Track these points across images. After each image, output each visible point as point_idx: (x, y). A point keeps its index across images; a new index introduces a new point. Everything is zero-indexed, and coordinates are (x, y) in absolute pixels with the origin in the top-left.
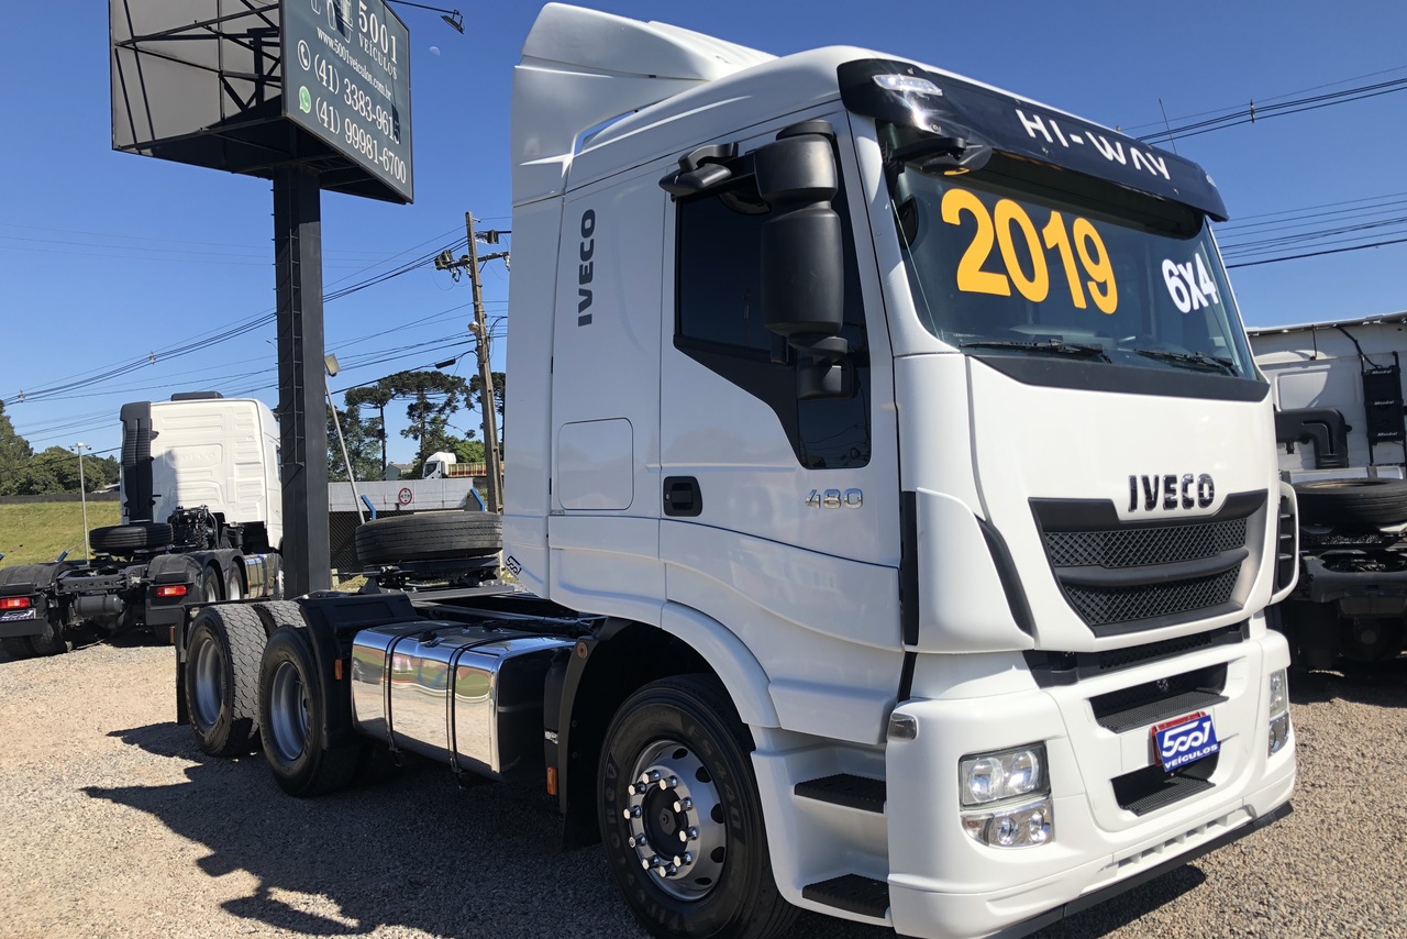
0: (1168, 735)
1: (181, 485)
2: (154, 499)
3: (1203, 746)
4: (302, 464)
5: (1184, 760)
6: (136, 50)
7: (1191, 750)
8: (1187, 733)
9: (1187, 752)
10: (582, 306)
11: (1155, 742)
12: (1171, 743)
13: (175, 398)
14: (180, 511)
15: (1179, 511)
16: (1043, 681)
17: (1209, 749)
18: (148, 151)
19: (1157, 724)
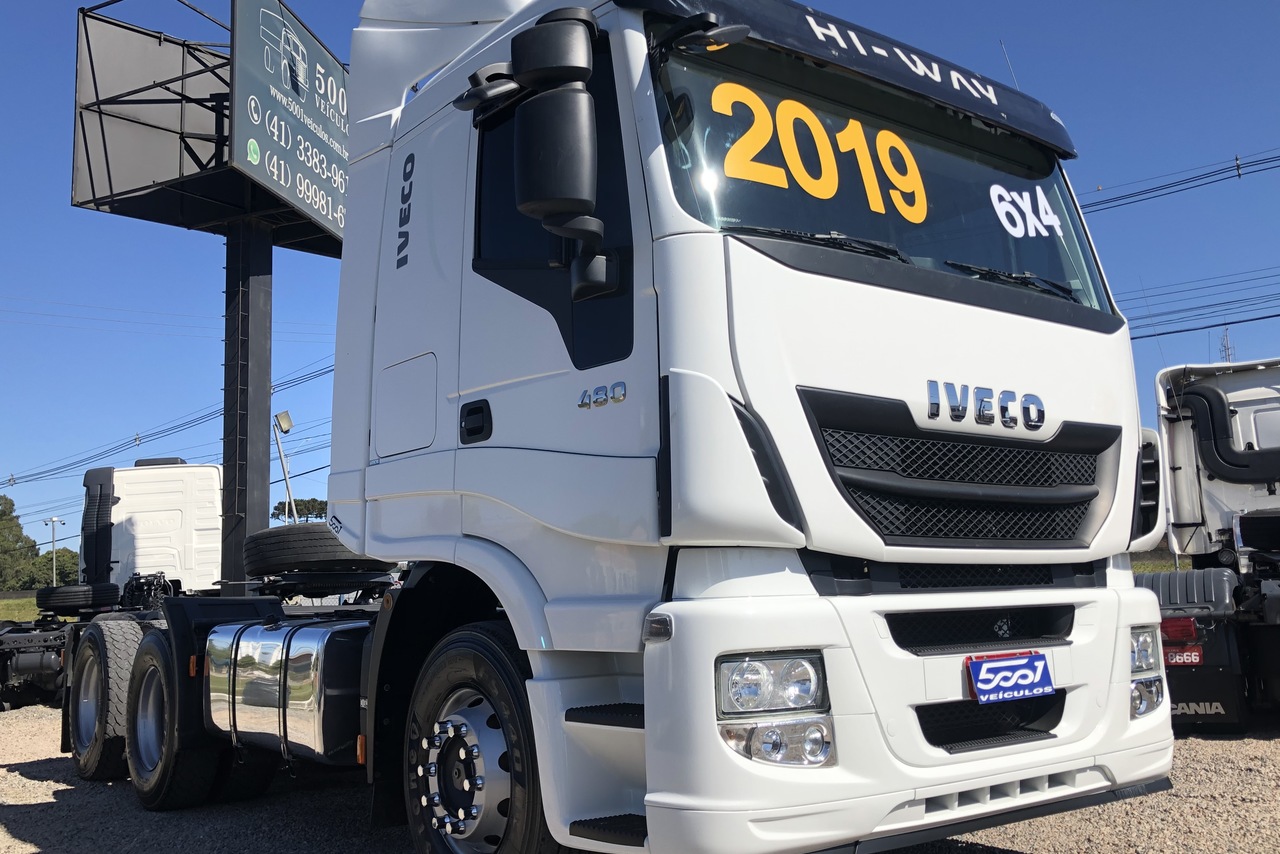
0: (985, 666)
1: (139, 552)
2: (112, 565)
3: (1032, 686)
4: (243, 515)
5: (1006, 695)
6: (101, 113)
7: (1017, 687)
8: (1013, 669)
9: (1012, 689)
10: (401, 248)
11: (971, 673)
12: (991, 676)
13: (139, 463)
14: (137, 577)
15: (997, 429)
16: (824, 590)
17: (1041, 690)
18: (106, 208)
19: (973, 655)
